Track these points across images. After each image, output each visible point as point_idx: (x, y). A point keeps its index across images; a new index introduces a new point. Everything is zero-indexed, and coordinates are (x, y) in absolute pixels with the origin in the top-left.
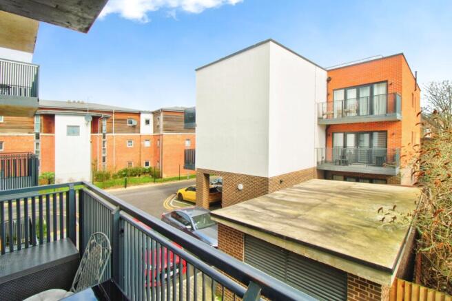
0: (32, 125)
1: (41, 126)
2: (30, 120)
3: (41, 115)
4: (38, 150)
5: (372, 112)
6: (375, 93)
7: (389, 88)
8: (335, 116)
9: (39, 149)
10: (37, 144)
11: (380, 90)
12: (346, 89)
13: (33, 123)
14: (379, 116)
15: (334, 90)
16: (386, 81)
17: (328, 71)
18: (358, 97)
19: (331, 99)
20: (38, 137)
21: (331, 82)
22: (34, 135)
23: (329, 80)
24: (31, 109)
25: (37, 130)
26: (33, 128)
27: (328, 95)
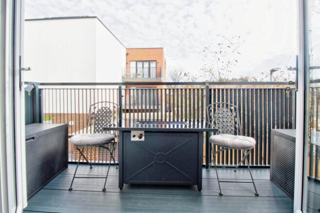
5: (149, 76)
6: (151, 66)
7: (158, 64)
8: (131, 76)
11: (153, 65)
12: (137, 61)
14: (153, 78)
15: (130, 61)
16: (156, 61)
17: (127, 49)
18: (143, 67)
19: (128, 66)
21: (128, 55)
23: (127, 54)
27: (127, 63)
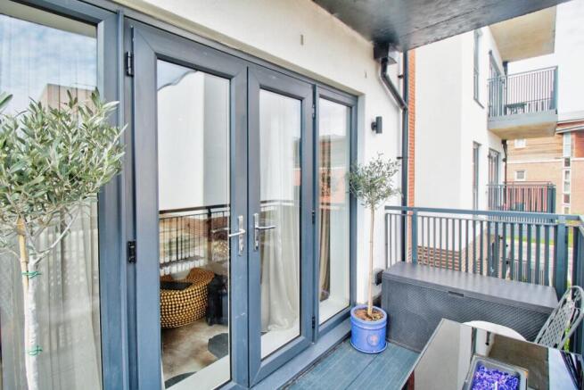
0: (560, 147)
1: (572, 148)
2: (558, 141)
3: (572, 132)
4: (567, 181)
9: (569, 180)
10: (567, 172)
13: (562, 144)
20: (567, 163)
22: (563, 160)
24: (549, 125)
25: (566, 154)
26: (561, 151)
